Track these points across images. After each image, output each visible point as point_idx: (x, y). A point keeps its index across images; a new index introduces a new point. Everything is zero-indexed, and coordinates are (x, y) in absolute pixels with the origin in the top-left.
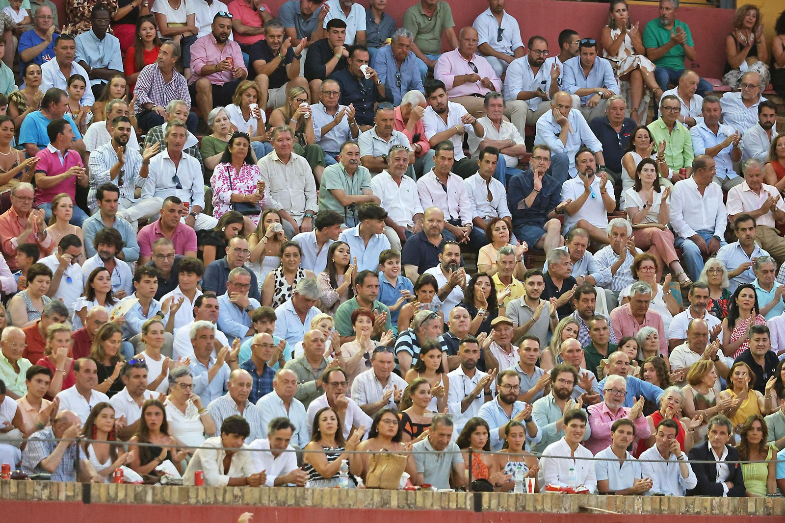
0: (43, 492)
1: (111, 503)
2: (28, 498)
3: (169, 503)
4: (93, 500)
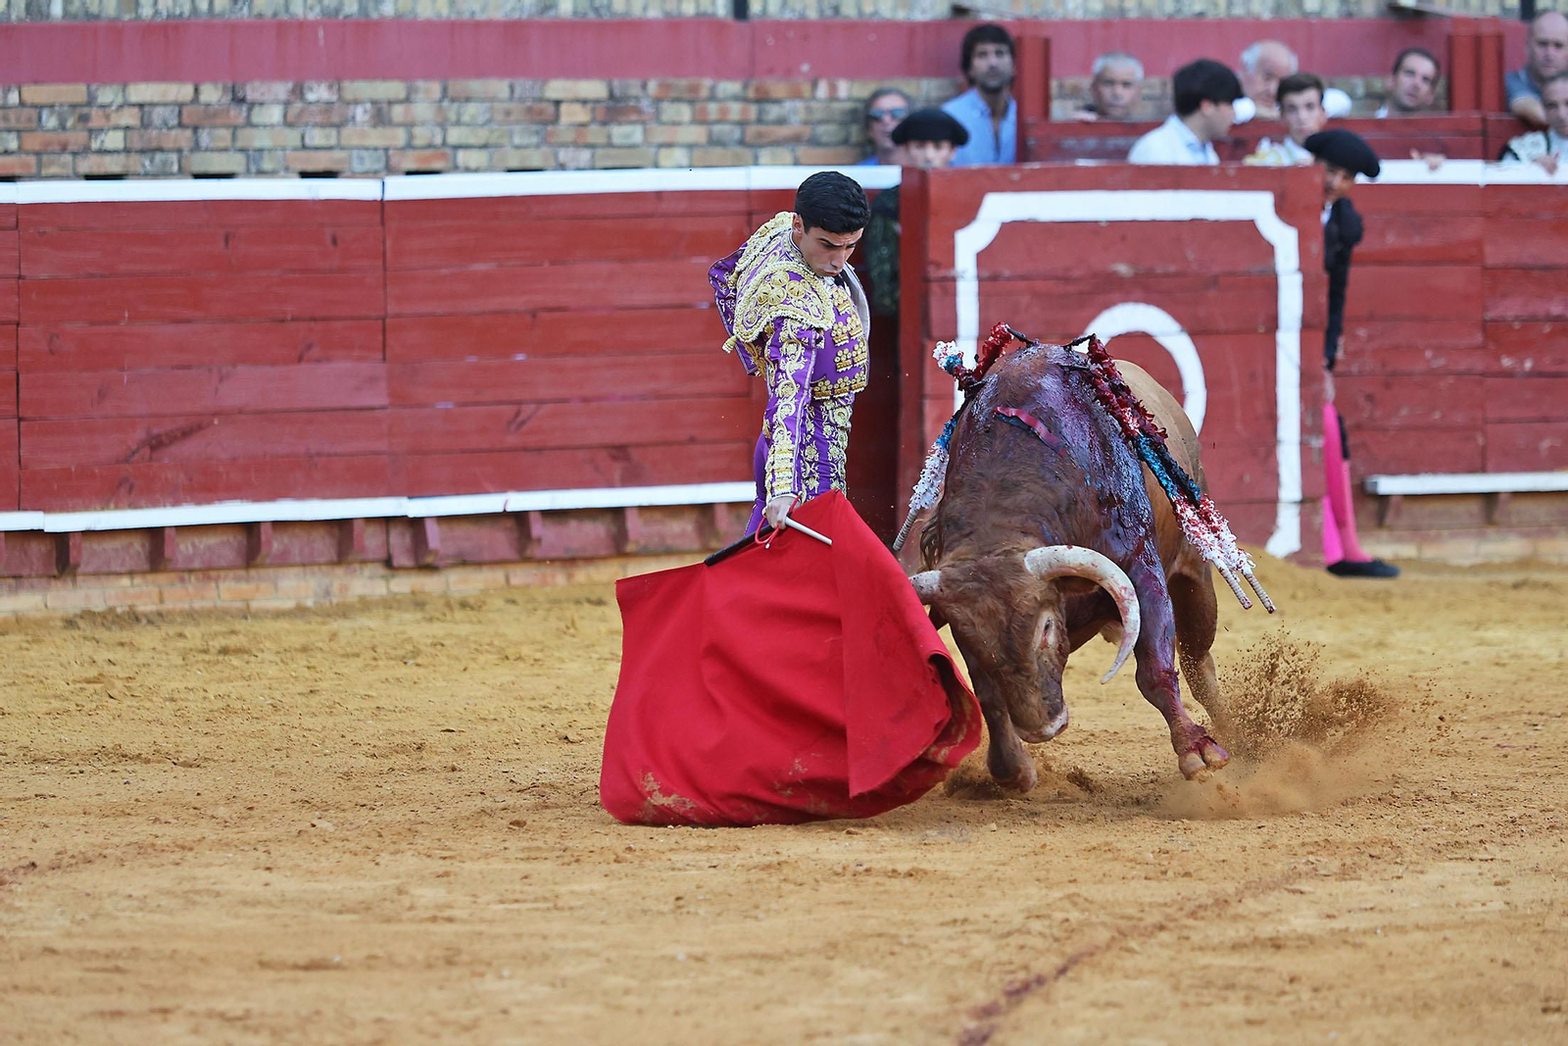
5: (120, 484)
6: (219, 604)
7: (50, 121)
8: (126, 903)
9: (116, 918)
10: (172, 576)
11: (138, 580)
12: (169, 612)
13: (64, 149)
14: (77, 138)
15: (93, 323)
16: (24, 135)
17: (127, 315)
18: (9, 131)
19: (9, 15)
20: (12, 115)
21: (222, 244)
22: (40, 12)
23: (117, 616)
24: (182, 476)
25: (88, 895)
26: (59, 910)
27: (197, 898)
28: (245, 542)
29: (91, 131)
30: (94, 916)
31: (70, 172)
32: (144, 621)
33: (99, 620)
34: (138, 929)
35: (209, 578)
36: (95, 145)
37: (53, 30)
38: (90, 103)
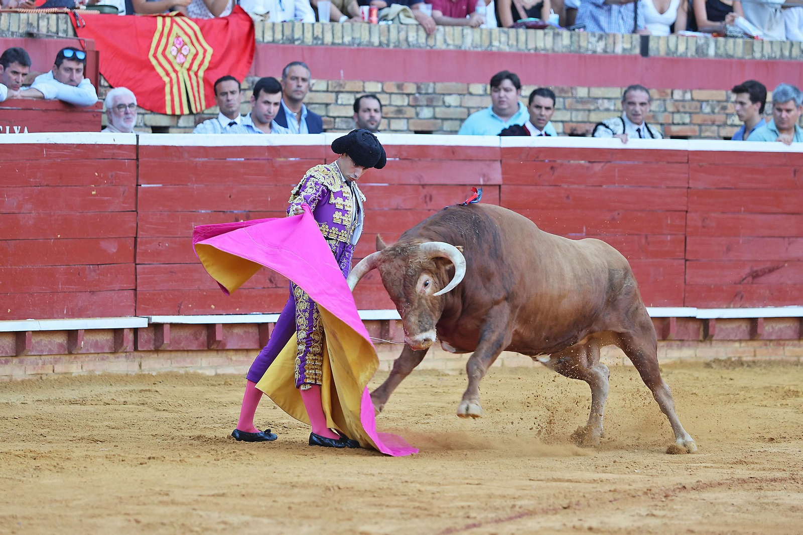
0: (598, 44)
1: (671, 56)
2: (582, 50)
3: (732, 56)
4: (652, 53)
5: (736, 295)
6: (784, 358)
7: (707, 109)
8: (731, 508)
9: (725, 515)
10: (761, 343)
11: (743, 344)
12: (758, 361)
13: (713, 123)
14: (720, 118)
15: (723, 213)
16: (693, 116)
17: (743, 209)
18: (685, 113)
19: (687, 53)
20: (687, 104)
21: (792, 175)
22: (703, 53)
23: (732, 362)
24: (768, 292)
25: (712, 503)
26: (696, 510)
27: (767, 506)
28: (799, 327)
29: (727, 115)
30: (714, 514)
31: (716, 135)
32: (746, 365)
33: (723, 364)
34: (736, 521)
35: (780, 345)
36: (729, 122)
37: (710, 61)
38: (727, 101)
